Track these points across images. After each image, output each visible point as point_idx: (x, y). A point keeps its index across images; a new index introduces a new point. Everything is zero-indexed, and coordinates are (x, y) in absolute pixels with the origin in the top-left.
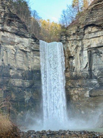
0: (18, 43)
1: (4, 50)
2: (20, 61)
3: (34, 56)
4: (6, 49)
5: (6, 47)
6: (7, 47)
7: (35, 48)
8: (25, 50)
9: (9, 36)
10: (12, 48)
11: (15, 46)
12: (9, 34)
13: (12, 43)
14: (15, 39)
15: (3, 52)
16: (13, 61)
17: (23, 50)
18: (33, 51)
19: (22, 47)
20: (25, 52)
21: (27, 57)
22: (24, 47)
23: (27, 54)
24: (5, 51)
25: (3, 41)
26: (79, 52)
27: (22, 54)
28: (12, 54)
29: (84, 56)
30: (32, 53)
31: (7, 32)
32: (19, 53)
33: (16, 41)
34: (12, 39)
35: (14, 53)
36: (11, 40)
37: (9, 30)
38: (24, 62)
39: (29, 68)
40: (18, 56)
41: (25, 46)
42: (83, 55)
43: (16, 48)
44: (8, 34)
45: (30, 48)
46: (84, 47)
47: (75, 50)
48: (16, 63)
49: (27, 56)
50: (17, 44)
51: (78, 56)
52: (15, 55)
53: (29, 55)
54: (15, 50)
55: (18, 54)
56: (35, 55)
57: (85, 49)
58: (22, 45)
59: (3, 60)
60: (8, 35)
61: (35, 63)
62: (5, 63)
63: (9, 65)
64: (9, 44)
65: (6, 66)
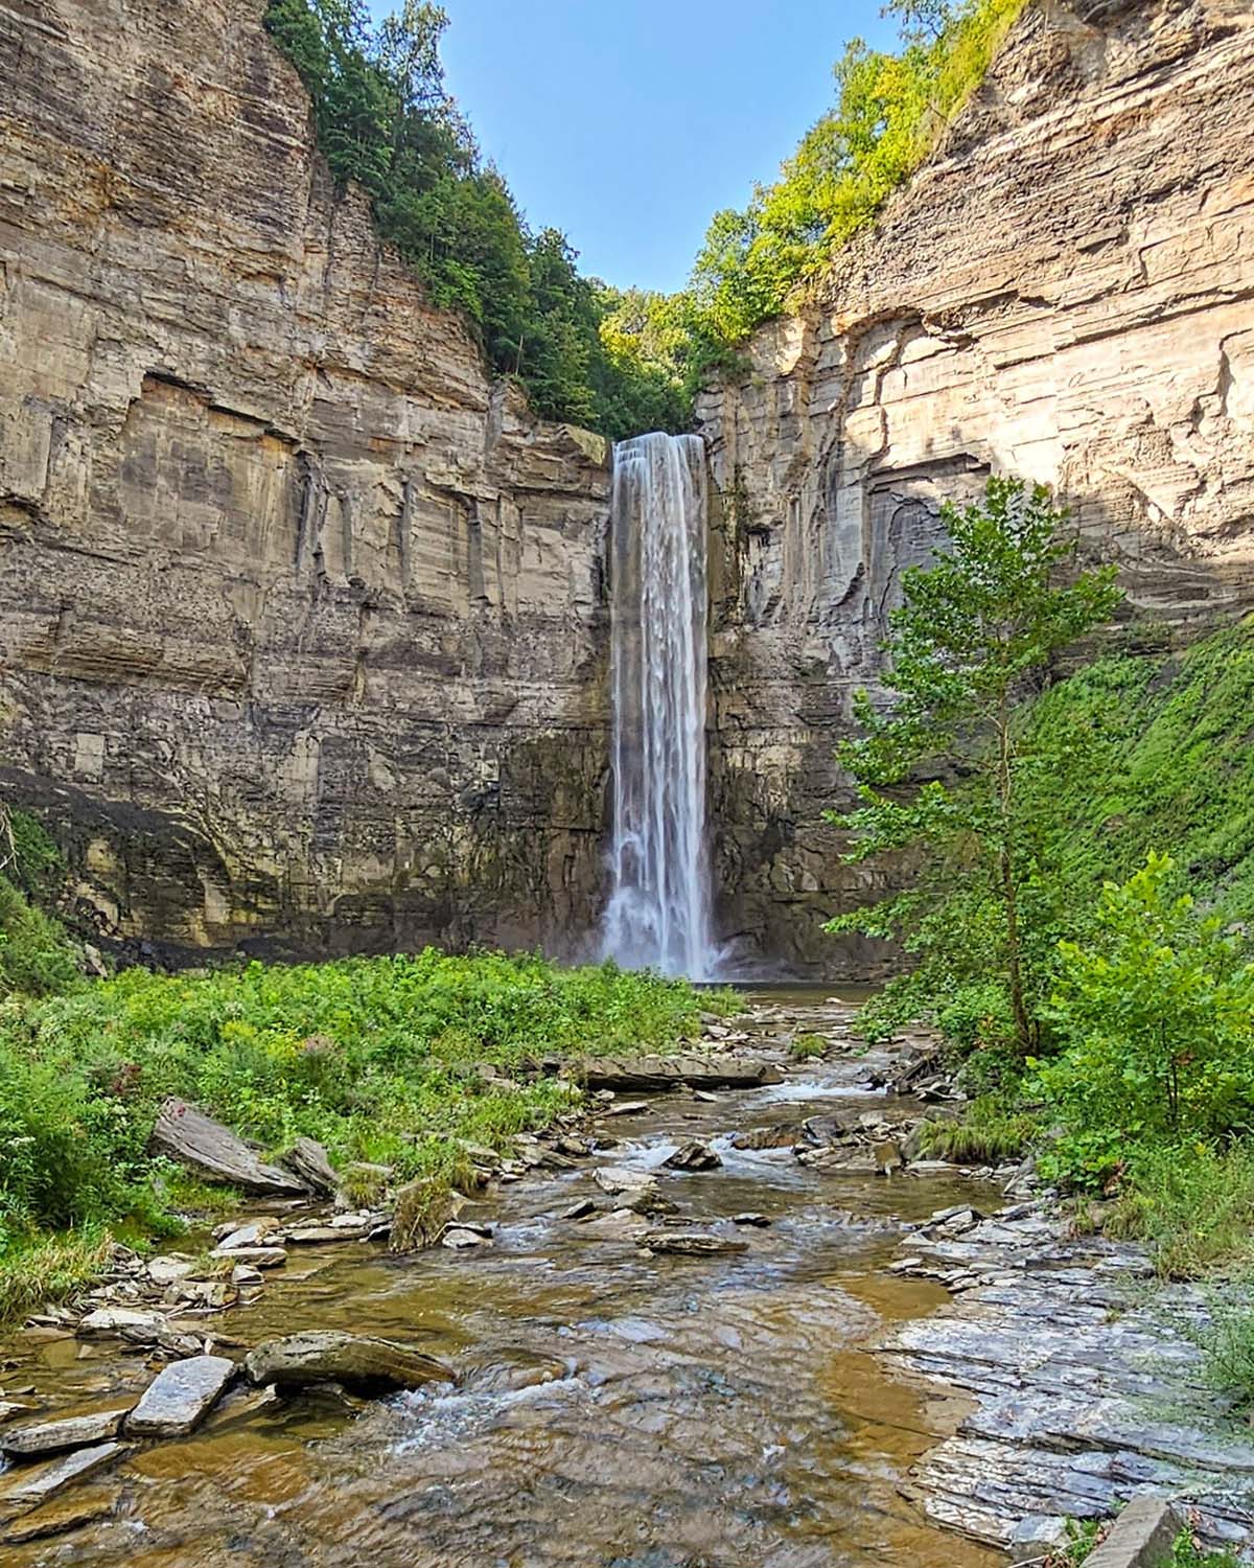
0: (416, 445)
1: (327, 492)
2: (425, 558)
3: (520, 528)
4: (340, 487)
5: (340, 473)
6: (346, 468)
7: (530, 475)
8: (459, 487)
9: (361, 401)
10: (378, 480)
11: (399, 462)
12: (359, 384)
13: (382, 447)
14: (395, 418)
15: (322, 502)
16: (382, 558)
17: (448, 492)
18: (517, 492)
19: (443, 467)
20: (464, 502)
21: (478, 531)
22: (454, 468)
23: (475, 517)
24: (333, 500)
25: (323, 436)
26: (814, 501)
27: (447, 516)
28: (380, 513)
29: (844, 524)
30: (507, 508)
31: (347, 374)
32: (423, 506)
33: (402, 431)
34: (380, 417)
35: (389, 509)
36: (373, 425)
37: (355, 364)
38: (456, 563)
39: (489, 605)
40: (415, 530)
41: (461, 460)
42: (834, 519)
43: (405, 478)
44: (353, 391)
45: (493, 475)
46: (847, 465)
47: (784, 482)
48: (403, 571)
49: (474, 529)
50: (409, 448)
51: (806, 527)
52: (399, 520)
53: (489, 521)
54: (396, 488)
55: (416, 517)
56: (532, 522)
57: (848, 479)
58: (445, 454)
59: (317, 555)
60: (354, 396)
61: (529, 571)
62: (329, 574)
63: (356, 583)
64: (358, 451)
65: (341, 591)
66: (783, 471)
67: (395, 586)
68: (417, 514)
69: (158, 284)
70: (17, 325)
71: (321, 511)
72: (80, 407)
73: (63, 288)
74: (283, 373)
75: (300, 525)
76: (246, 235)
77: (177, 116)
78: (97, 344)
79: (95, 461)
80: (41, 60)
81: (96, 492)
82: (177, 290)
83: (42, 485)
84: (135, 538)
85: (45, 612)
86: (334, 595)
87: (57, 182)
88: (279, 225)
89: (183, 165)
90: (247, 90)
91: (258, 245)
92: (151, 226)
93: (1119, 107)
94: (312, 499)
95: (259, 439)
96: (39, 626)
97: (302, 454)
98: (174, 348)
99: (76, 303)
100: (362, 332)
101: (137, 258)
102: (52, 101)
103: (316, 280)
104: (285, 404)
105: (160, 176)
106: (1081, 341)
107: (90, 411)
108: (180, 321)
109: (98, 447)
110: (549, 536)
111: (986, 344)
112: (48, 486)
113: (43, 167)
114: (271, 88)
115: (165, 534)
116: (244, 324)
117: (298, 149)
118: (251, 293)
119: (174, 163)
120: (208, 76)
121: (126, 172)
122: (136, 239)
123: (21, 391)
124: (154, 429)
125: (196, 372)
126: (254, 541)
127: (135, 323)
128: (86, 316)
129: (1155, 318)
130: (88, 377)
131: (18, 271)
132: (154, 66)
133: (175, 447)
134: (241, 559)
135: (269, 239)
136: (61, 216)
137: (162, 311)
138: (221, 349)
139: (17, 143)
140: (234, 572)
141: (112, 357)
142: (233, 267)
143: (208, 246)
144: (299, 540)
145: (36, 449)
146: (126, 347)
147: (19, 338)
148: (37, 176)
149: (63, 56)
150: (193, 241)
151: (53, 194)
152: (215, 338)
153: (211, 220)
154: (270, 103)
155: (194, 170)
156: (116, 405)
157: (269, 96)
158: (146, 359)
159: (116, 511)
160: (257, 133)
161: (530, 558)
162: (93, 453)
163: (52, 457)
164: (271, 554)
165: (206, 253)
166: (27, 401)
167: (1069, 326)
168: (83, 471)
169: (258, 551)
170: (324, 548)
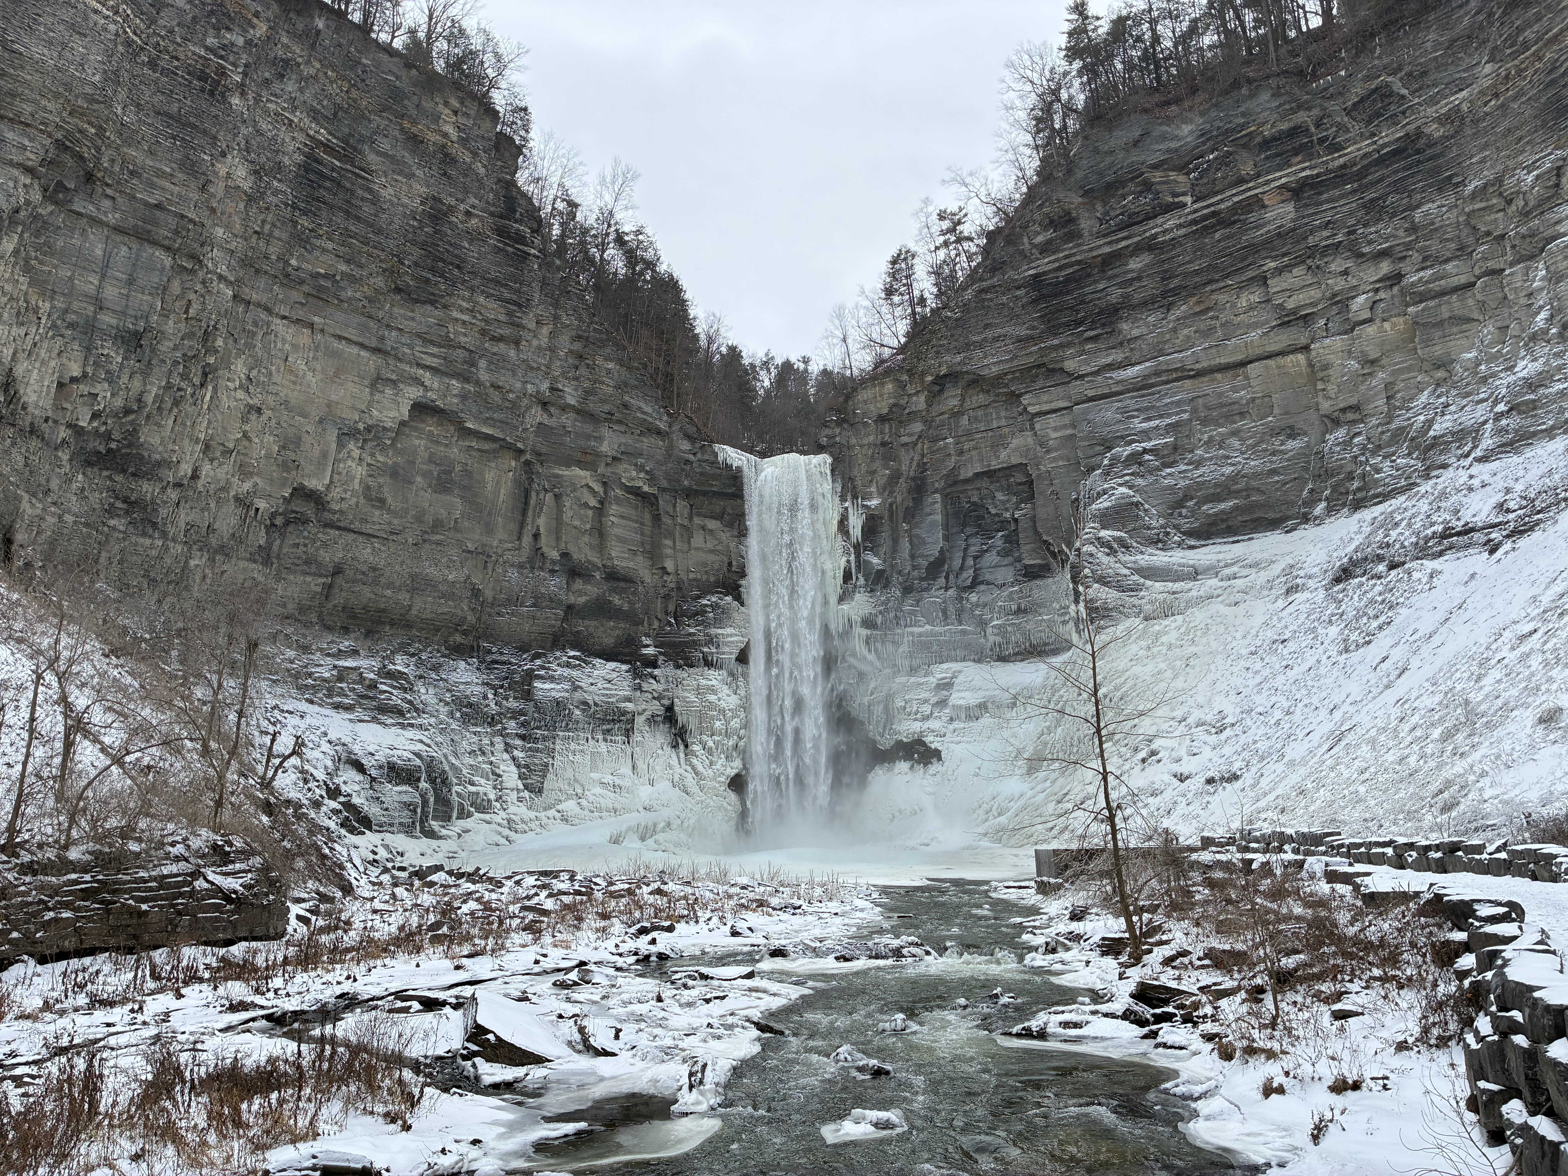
0: (614, 459)
1: (546, 490)
2: (621, 540)
3: (691, 519)
5: (557, 476)
6: (561, 472)
7: (700, 481)
8: (646, 488)
9: (574, 426)
10: (584, 482)
11: (601, 469)
12: (572, 415)
13: (588, 459)
14: (600, 439)
15: (541, 497)
17: (638, 492)
18: (688, 493)
20: (649, 499)
21: (660, 520)
22: (642, 475)
23: (657, 510)
24: (549, 496)
25: (544, 450)
26: (906, 503)
27: (636, 508)
28: (586, 505)
29: (929, 520)
30: (682, 504)
31: (565, 408)
32: (618, 501)
33: (605, 448)
34: (589, 437)
35: (593, 503)
36: (582, 443)
38: (642, 542)
39: (667, 574)
40: (612, 518)
42: (922, 515)
43: (606, 481)
44: (568, 420)
45: (673, 481)
47: (884, 489)
48: (601, 548)
49: (656, 518)
51: (901, 521)
52: (600, 511)
53: (667, 513)
54: (598, 488)
55: (613, 509)
56: (699, 515)
57: (931, 488)
58: (636, 465)
59: (536, 535)
60: (569, 423)
61: (697, 549)
62: (545, 549)
63: (565, 555)
64: (569, 462)
65: (553, 562)
66: (882, 481)
67: (596, 560)
68: (614, 507)
69: (427, 341)
70: (319, 367)
71: (541, 504)
72: (361, 426)
73: (356, 343)
74: (515, 405)
75: (524, 512)
76: (493, 309)
77: (449, 232)
78: (377, 382)
79: (369, 465)
80: (353, 193)
81: (368, 488)
82: (440, 346)
83: (327, 481)
84: (396, 521)
85: (321, 576)
86: (548, 566)
87: (357, 272)
88: (520, 306)
89: (451, 264)
90: (501, 217)
91: (502, 318)
92: (424, 303)
93: (1107, 250)
94: (533, 494)
95: (494, 451)
96: (316, 584)
97: (528, 463)
98: (436, 385)
99: (363, 353)
100: (576, 379)
101: (414, 324)
102: (358, 219)
103: (544, 341)
104: (517, 428)
105: (433, 270)
106: (1092, 399)
107: (369, 429)
108: (443, 368)
109: (372, 455)
110: (712, 524)
111: (1026, 399)
112: (331, 482)
113: (348, 262)
114: (518, 216)
115: (419, 519)
116: (489, 370)
117: (535, 256)
118: (495, 349)
119: (444, 261)
120: (473, 207)
121: (409, 267)
122: (413, 311)
123: (315, 413)
124: (417, 442)
125: (452, 402)
126: (487, 524)
127: (407, 368)
128: (371, 362)
129: (1140, 385)
130: (370, 405)
131: (322, 331)
132: (434, 198)
133: (432, 455)
134: (477, 537)
135: (510, 314)
136: (358, 295)
137: (429, 361)
138: (470, 387)
139: (330, 245)
140: (471, 546)
141: (388, 391)
142: (483, 332)
143: (465, 317)
144: (522, 524)
145: (324, 455)
146: (401, 386)
147: (319, 376)
148: (343, 267)
149: (370, 191)
150: (455, 314)
151: (352, 279)
152: (467, 380)
153: (470, 300)
154: (516, 226)
155: (458, 267)
156: (389, 424)
157: (516, 221)
158: (413, 393)
159: (382, 501)
160: (506, 244)
161: (698, 540)
162: (369, 460)
163: (336, 461)
164: (501, 534)
165: (464, 322)
166: (321, 421)
167: (1082, 390)
168: (360, 472)
169: (489, 530)
170: (542, 530)
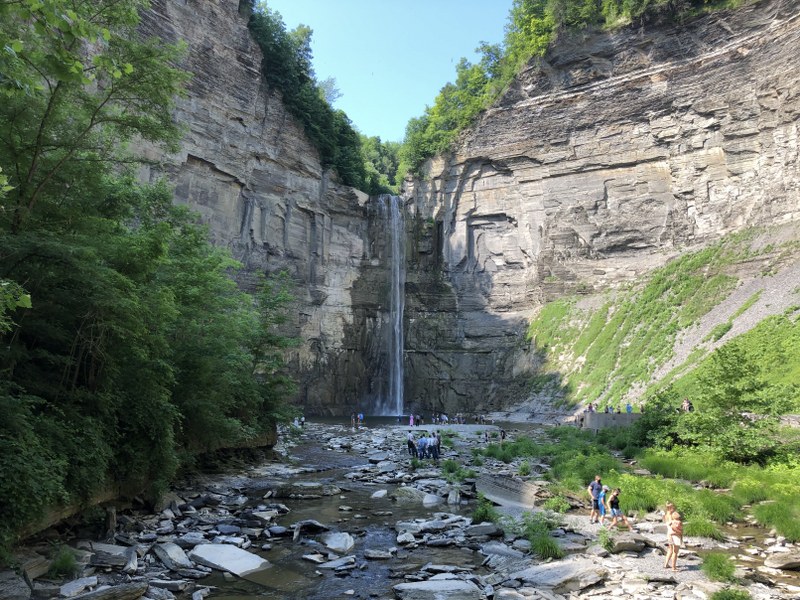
0: (293, 191)
1: (256, 206)
2: (294, 236)
3: (331, 226)
4: (261, 203)
5: (262, 198)
6: (265, 196)
7: (337, 206)
8: (309, 208)
9: (273, 171)
10: (277, 203)
11: (287, 196)
12: (272, 164)
13: (280, 190)
14: (286, 179)
16: (276, 234)
18: (331, 212)
19: (303, 199)
20: (310, 214)
21: (315, 226)
22: (307, 201)
24: (259, 209)
25: (256, 183)
26: (448, 225)
27: (303, 218)
28: (277, 216)
29: (459, 235)
31: (268, 160)
32: (295, 214)
33: (288, 185)
34: (280, 177)
35: (281, 215)
37: (272, 157)
39: (318, 255)
40: (291, 224)
41: (310, 197)
43: (288, 203)
44: (270, 166)
45: (323, 205)
46: (461, 212)
48: (284, 240)
50: (290, 191)
52: (285, 220)
53: (319, 223)
54: (283, 206)
55: (292, 219)
56: (336, 224)
57: (461, 218)
58: (304, 194)
59: (252, 231)
60: (270, 169)
61: (334, 243)
62: (255, 239)
63: (266, 244)
64: (270, 190)
65: (260, 247)
67: (282, 246)
68: (292, 217)
69: (197, 118)
72: (162, 164)
75: (244, 218)
76: (233, 102)
77: (212, 56)
82: (204, 121)
86: (256, 248)
88: (247, 101)
90: (240, 50)
91: (239, 108)
93: (566, 97)
94: (249, 208)
95: (230, 182)
97: (247, 190)
98: (201, 143)
100: (275, 145)
101: (190, 108)
104: (242, 170)
106: (552, 176)
107: (166, 166)
108: (205, 134)
110: (343, 230)
111: (516, 173)
114: (249, 50)
116: (229, 136)
117: (257, 74)
124: (190, 175)
125: (209, 153)
126: (225, 223)
127: (187, 133)
129: (579, 171)
133: (197, 182)
138: (219, 146)
142: (227, 115)
143: (218, 106)
144: (243, 224)
146: (183, 143)
149: (170, 29)
154: (248, 55)
156: (176, 164)
157: (248, 53)
158: (190, 149)
160: (242, 66)
161: (335, 238)
165: (217, 108)
167: (547, 171)
169: (226, 226)
170: (254, 228)
